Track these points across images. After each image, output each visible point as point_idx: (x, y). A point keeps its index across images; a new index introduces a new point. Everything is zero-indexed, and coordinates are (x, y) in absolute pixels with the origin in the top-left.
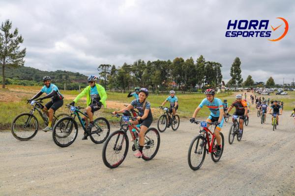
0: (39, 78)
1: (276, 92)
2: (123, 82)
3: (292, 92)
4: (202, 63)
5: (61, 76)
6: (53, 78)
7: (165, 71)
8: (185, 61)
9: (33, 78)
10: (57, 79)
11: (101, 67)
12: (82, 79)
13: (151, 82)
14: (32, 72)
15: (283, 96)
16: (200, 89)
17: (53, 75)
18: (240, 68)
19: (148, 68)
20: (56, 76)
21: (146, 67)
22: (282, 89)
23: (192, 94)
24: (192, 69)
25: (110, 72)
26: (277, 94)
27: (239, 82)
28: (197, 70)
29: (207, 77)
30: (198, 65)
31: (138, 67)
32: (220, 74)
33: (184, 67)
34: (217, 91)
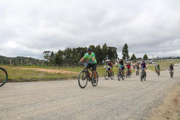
0: (6, 62)
1: (148, 63)
2: (58, 61)
3: (157, 62)
4: (105, 48)
5: (20, 60)
6: (15, 61)
7: (84, 54)
8: (95, 47)
9: (2, 62)
10: (17, 62)
11: (45, 53)
12: (33, 61)
13: (76, 61)
14: (1, 58)
15: (153, 64)
16: (105, 63)
17: (15, 59)
18: (127, 50)
19: (73, 52)
20: (16, 60)
21: (72, 52)
22: (152, 61)
23: (101, 66)
24: (100, 52)
25: (50, 56)
26: (149, 64)
27: (128, 58)
28: (102, 52)
29: (109, 56)
30: (103, 49)
31: (67, 52)
32: (116, 54)
33: (95, 50)
34: (115, 63)
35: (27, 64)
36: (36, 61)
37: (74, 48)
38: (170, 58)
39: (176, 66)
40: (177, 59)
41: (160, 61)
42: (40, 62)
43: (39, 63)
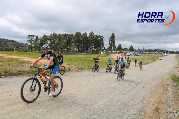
3: (143, 54)
4: (92, 36)
5: (1, 42)
7: (70, 40)
8: (82, 34)
13: (61, 47)
15: (138, 56)
16: (91, 51)
18: (114, 40)
19: (59, 38)
21: (57, 38)
22: (138, 52)
23: (86, 54)
24: (86, 39)
25: (35, 40)
26: (135, 55)
27: (114, 48)
28: (89, 40)
29: (95, 44)
30: (90, 37)
31: (53, 37)
32: (103, 43)
33: (81, 38)
34: (101, 53)
35: (9, 46)
36: (19, 44)
37: (60, 34)
38: (155, 51)
39: (160, 59)
40: (161, 53)
41: (145, 53)
42: (23, 45)
43: (22, 47)
